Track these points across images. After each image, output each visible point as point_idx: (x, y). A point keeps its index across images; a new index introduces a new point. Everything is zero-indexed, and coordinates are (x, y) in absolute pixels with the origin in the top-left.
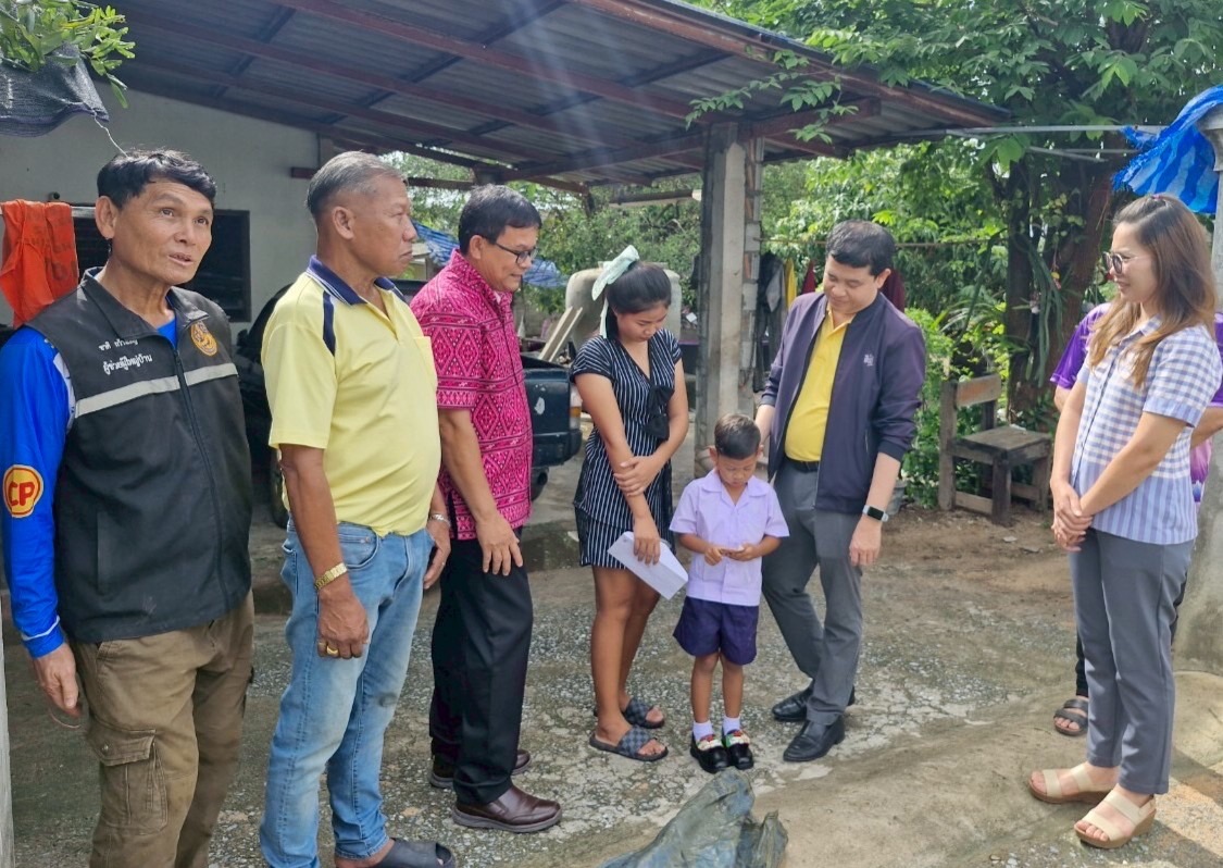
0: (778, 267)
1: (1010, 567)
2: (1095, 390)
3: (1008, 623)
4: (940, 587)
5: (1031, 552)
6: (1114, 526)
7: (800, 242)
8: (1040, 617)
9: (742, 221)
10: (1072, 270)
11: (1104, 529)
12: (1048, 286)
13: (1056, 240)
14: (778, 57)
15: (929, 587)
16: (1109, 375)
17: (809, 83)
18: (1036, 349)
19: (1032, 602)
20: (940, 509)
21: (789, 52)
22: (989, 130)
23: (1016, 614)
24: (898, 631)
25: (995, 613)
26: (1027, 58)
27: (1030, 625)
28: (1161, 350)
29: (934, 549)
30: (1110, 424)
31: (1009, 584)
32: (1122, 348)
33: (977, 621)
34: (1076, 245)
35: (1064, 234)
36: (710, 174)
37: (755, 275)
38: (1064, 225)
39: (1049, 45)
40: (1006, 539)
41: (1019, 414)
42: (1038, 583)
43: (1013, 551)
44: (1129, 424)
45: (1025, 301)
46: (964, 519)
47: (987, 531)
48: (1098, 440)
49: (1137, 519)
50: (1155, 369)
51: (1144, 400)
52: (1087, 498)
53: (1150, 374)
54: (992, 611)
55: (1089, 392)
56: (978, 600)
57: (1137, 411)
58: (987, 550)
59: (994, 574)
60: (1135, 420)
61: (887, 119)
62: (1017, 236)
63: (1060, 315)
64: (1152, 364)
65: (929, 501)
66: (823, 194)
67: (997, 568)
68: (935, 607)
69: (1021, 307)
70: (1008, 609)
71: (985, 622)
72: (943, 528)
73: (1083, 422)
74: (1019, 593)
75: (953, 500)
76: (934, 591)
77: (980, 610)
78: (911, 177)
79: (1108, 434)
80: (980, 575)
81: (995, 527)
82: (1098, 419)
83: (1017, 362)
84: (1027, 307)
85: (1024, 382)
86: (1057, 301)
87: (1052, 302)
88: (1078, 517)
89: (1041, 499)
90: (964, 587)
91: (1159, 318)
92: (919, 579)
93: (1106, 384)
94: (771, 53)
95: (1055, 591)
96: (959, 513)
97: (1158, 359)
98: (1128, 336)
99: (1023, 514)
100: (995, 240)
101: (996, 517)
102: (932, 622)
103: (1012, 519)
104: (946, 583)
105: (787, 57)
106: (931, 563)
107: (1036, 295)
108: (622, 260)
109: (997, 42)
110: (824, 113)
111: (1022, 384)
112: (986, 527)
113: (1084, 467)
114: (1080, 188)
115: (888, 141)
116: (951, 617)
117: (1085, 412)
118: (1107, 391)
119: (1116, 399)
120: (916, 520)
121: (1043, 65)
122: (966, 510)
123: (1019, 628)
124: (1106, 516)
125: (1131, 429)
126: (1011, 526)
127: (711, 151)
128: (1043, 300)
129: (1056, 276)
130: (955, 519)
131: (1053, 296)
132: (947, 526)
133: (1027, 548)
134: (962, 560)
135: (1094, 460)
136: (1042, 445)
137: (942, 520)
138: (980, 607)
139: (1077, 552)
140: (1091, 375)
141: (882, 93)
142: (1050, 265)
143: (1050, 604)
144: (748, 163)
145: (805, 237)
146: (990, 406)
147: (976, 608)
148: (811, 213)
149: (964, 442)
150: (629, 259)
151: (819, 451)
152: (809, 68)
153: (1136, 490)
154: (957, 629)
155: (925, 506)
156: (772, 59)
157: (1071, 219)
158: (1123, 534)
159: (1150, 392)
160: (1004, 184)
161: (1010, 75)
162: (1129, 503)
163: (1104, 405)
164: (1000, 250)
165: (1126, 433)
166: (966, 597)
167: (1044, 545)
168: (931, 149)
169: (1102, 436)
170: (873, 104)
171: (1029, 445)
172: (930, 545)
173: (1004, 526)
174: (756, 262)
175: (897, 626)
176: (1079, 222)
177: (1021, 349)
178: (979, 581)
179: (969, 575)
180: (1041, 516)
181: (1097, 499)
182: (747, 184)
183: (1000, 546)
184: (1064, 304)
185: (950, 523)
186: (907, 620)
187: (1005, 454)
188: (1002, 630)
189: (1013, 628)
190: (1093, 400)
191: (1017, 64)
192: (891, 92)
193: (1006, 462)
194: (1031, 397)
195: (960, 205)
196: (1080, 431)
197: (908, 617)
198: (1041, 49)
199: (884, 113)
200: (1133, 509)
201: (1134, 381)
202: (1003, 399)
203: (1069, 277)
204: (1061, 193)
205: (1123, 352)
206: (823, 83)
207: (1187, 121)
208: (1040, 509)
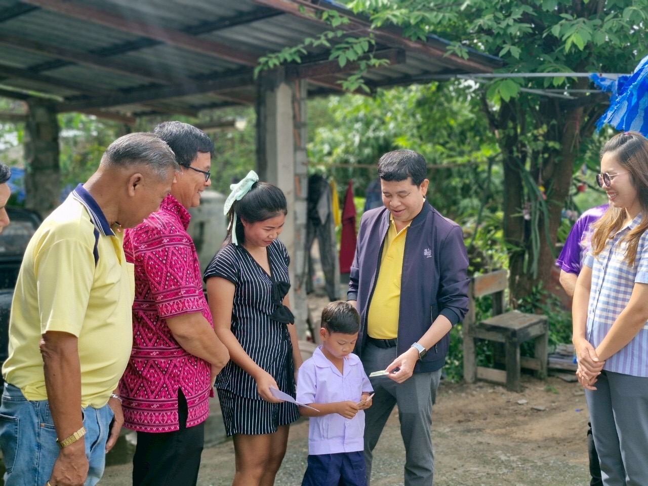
0: (325, 187)
1: (525, 423)
2: (599, 270)
3: (532, 464)
4: (475, 442)
5: (539, 410)
6: (621, 367)
7: (326, 164)
8: (554, 458)
9: (291, 148)
10: (554, 185)
11: (613, 370)
12: (536, 198)
13: (540, 161)
14: (325, 16)
15: (467, 443)
16: (609, 259)
17: (351, 40)
18: (529, 247)
19: (547, 447)
20: (465, 383)
21: (334, 13)
22: (489, 75)
23: (535, 456)
24: (450, 478)
25: (520, 458)
26: (515, 20)
27: (548, 464)
28: (644, 239)
29: (465, 414)
30: (613, 294)
31: (527, 436)
32: (616, 240)
33: (507, 465)
34: (555, 165)
35: (546, 155)
36: (262, 109)
37: (304, 193)
38: (546, 149)
39: (530, 10)
40: (520, 402)
41: (520, 301)
42: (549, 433)
43: (526, 411)
44: (625, 293)
45: (519, 209)
46: (485, 389)
47: (503, 397)
48: (605, 306)
49: (636, 360)
50: (641, 252)
51: (635, 275)
52: (600, 349)
53: (638, 256)
54: (518, 456)
55: (594, 273)
56: (506, 449)
57: (630, 283)
58: (505, 412)
59: (514, 429)
60: (629, 290)
61: (411, 65)
62: (511, 158)
63: (547, 221)
64: (639, 249)
65: (456, 376)
66: (344, 123)
67: (515, 424)
68: (474, 458)
69: (517, 215)
70: (529, 454)
71: (514, 465)
72: (470, 397)
73: (592, 294)
74: (536, 441)
75: (475, 374)
76: (472, 446)
77: (509, 457)
78: (423, 111)
79: (612, 301)
80: (503, 431)
81: (509, 393)
82: (604, 291)
83: (515, 260)
84: (521, 215)
85: (522, 275)
86: (544, 209)
87: (540, 210)
88: (596, 362)
89: (542, 368)
90: (493, 441)
91: (640, 217)
92: (457, 438)
93: (607, 266)
94: (319, 13)
95: (562, 437)
96: (481, 384)
97: (642, 246)
98: (620, 231)
99: (529, 382)
100: (491, 161)
101: (510, 385)
102: (475, 469)
103: (522, 387)
104: (479, 439)
105: (332, 17)
106: (465, 426)
107: (527, 204)
108: (247, 181)
109: (492, 7)
110: (363, 64)
111: (520, 277)
112: (503, 394)
113: (596, 326)
114: (556, 119)
115: (405, 81)
116: (488, 464)
117: (593, 287)
118: (609, 270)
119: (615, 276)
120: (447, 392)
121: (527, 27)
122: (486, 381)
123: (540, 467)
124: (614, 360)
125: (628, 297)
126: (522, 391)
127: (262, 89)
128: (533, 208)
129: (542, 189)
130: (478, 389)
131: (541, 205)
132: (473, 395)
133: (536, 407)
134: (488, 420)
135: (603, 320)
136: (541, 324)
137: (469, 391)
138: (508, 455)
139: (594, 391)
140: (595, 260)
141: (406, 45)
142: (536, 179)
143: (560, 448)
144: (295, 100)
145: (330, 160)
146: (499, 295)
147: (506, 455)
148: (333, 140)
149: (482, 326)
150: (252, 180)
151: (396, 329)
152: (350, 27)
153: (633, 340)
154: (494, 472)
155: (453, 381)
156: (321, 18)
157: (551, 144)
158: (627, 372)
159: (639, 269)
160: (496, 116)
161: (503, 35)
162: (630, 349)
163: (608, 280)
164: (497, 169)
165: (624, 300)
166: (496, 448)
167: (548, 405)
168: (439, 88)
169: (608, 303)
170: (400, 55)
171: (531, 325)
172: (461, 411)
173: (517, 392)
174: (305, 183)
175: (447, 475)
176: (557, 146)
177: (518, 249)
178: (504, 435)
179: (495, 432)
180: (543, 382)
181: (608, 348)
182: (294, 117)
183: (515, 407)
184: (549, 210)
185: (474, 393)
186: (455, 469)
187: (514, 333)
188: (527, 469)
189: (535, 467)
190: (599, 278)
191: (508, 26)
192: (412, 45)
193: (515, 339)
194: (528, 287)
195: (463, 133)
196: (591, 301)
197: (455, 467)
198: (525, 14)
199: (409, 61)
200: (633, 353)
201: (627, 262)
202: (507, 291)
203: (552, 189)
204: (542, 123)
205: (617, 243)
206: (361, 39)
207: (642, 73)
208: (542, 377)
